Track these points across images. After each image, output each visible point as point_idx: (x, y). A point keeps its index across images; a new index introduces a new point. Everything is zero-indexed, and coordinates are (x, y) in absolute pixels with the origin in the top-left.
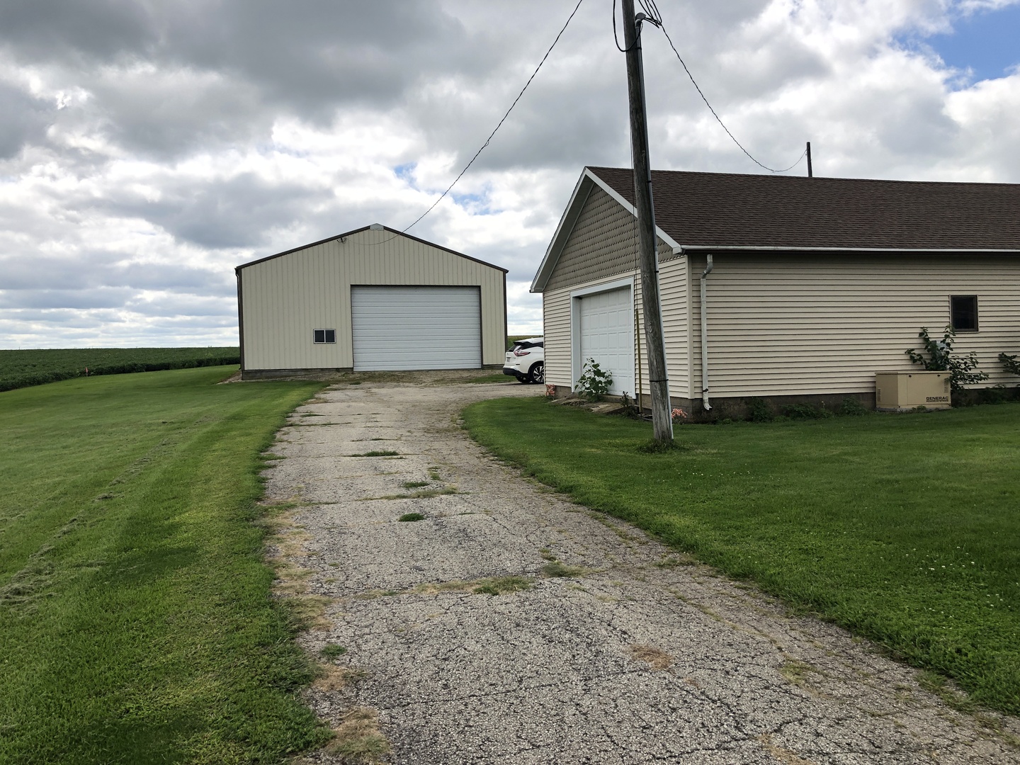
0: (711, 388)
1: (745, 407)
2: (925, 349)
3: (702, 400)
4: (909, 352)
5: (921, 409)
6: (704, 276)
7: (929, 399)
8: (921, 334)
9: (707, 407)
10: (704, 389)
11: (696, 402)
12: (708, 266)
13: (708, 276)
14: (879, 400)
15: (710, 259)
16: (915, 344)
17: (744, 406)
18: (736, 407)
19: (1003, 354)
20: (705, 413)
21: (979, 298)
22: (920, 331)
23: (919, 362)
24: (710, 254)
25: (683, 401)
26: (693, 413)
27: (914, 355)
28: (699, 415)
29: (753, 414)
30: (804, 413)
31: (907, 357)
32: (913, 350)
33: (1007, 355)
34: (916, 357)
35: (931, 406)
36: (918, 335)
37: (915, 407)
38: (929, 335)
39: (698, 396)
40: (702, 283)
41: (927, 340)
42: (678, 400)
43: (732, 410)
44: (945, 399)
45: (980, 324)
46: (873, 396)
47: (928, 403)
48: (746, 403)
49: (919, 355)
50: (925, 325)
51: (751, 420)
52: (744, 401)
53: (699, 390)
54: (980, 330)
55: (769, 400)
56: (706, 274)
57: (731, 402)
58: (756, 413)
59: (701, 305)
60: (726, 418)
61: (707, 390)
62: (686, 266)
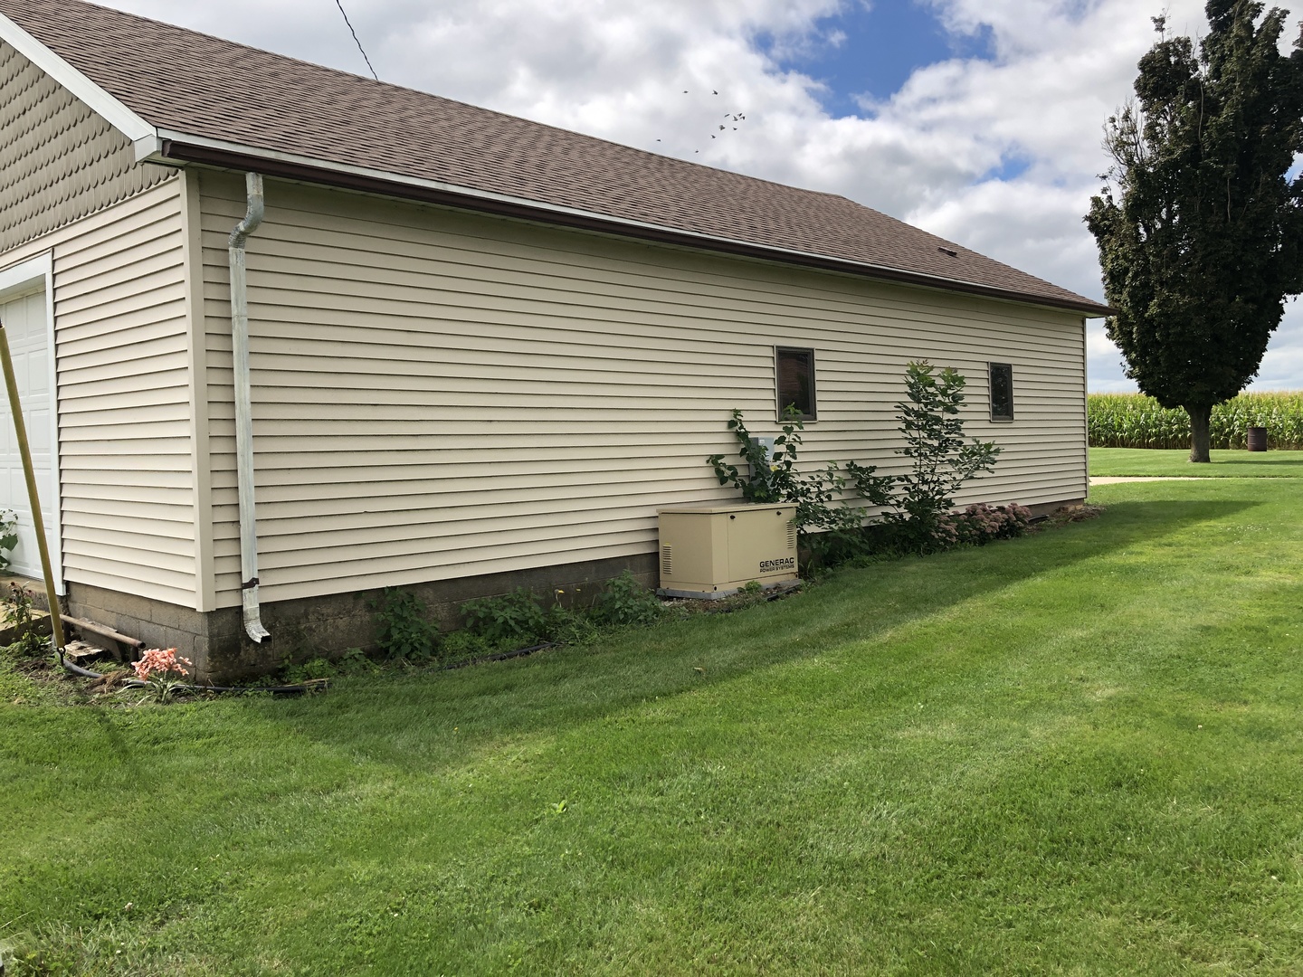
0: (267, 574)
1: (367, 618)
2: (741, 454)
3: (239, 611)
4: (714, 460)
5: (752, 588)
6: (241, 239)
7: (764, 566)
8: (731, 424)
9: (257, 632)
10: (246, 580)
11: (221, 621)
12: (250, 209)
13: (251, 244)
14: (667, 572)
15: (254, 185)
16: (721, 443)
17: (362, 616)
18: (342, 623)
19: (852, 463)
20: (251, 648)
21: (817, 356)
22: (728, 417)
23: (731, 483)
24: (257, 171)
25: (185, 615)
26: (212, 654)
27: (723, 468)
28: (231, 657)
29: (388, 637)
30: (517, 622)
31: (711, 472)
32: (721, 456)
33: (859, 464)
34: (728, 473)
35: (768, 580)
36: (726, 425)
37: (743, 585)
38: (748, 427)
39: (229, 601)
40: (232, 260)
41: (742, 436)
42: (172, 611)
43: (330, 630)
44: (789, 562)
45: (819, 407)
46: (652, 561)
47: (763, 574)
48: (370, 608)
49: (730, 468)
50: (738, 406)
51: (379, 654)
52: (362, 602)
53: (231, 584)
54: (820, 416)
55: (429, 593)
56: (244, 234)
57: (326, 610)
58: (396, 636)
59: (231, 328)
60: (310, 658)
61: (253, 583)
62: (181, 205)
